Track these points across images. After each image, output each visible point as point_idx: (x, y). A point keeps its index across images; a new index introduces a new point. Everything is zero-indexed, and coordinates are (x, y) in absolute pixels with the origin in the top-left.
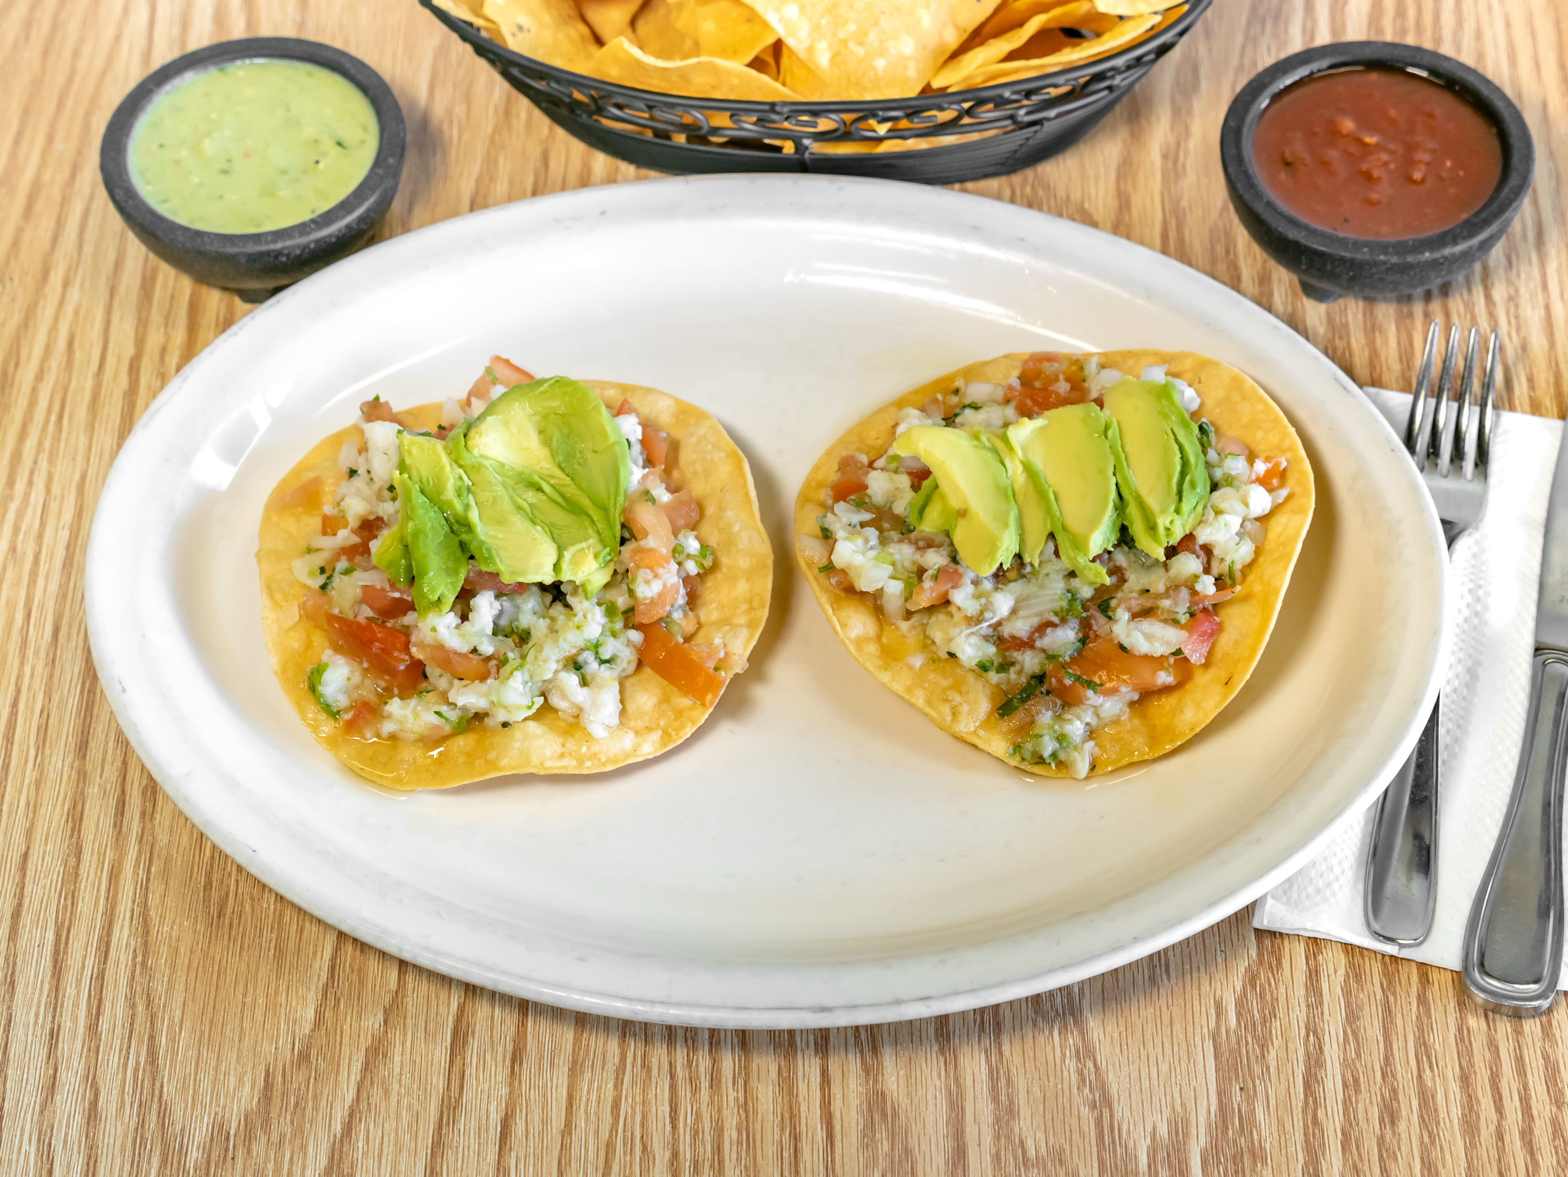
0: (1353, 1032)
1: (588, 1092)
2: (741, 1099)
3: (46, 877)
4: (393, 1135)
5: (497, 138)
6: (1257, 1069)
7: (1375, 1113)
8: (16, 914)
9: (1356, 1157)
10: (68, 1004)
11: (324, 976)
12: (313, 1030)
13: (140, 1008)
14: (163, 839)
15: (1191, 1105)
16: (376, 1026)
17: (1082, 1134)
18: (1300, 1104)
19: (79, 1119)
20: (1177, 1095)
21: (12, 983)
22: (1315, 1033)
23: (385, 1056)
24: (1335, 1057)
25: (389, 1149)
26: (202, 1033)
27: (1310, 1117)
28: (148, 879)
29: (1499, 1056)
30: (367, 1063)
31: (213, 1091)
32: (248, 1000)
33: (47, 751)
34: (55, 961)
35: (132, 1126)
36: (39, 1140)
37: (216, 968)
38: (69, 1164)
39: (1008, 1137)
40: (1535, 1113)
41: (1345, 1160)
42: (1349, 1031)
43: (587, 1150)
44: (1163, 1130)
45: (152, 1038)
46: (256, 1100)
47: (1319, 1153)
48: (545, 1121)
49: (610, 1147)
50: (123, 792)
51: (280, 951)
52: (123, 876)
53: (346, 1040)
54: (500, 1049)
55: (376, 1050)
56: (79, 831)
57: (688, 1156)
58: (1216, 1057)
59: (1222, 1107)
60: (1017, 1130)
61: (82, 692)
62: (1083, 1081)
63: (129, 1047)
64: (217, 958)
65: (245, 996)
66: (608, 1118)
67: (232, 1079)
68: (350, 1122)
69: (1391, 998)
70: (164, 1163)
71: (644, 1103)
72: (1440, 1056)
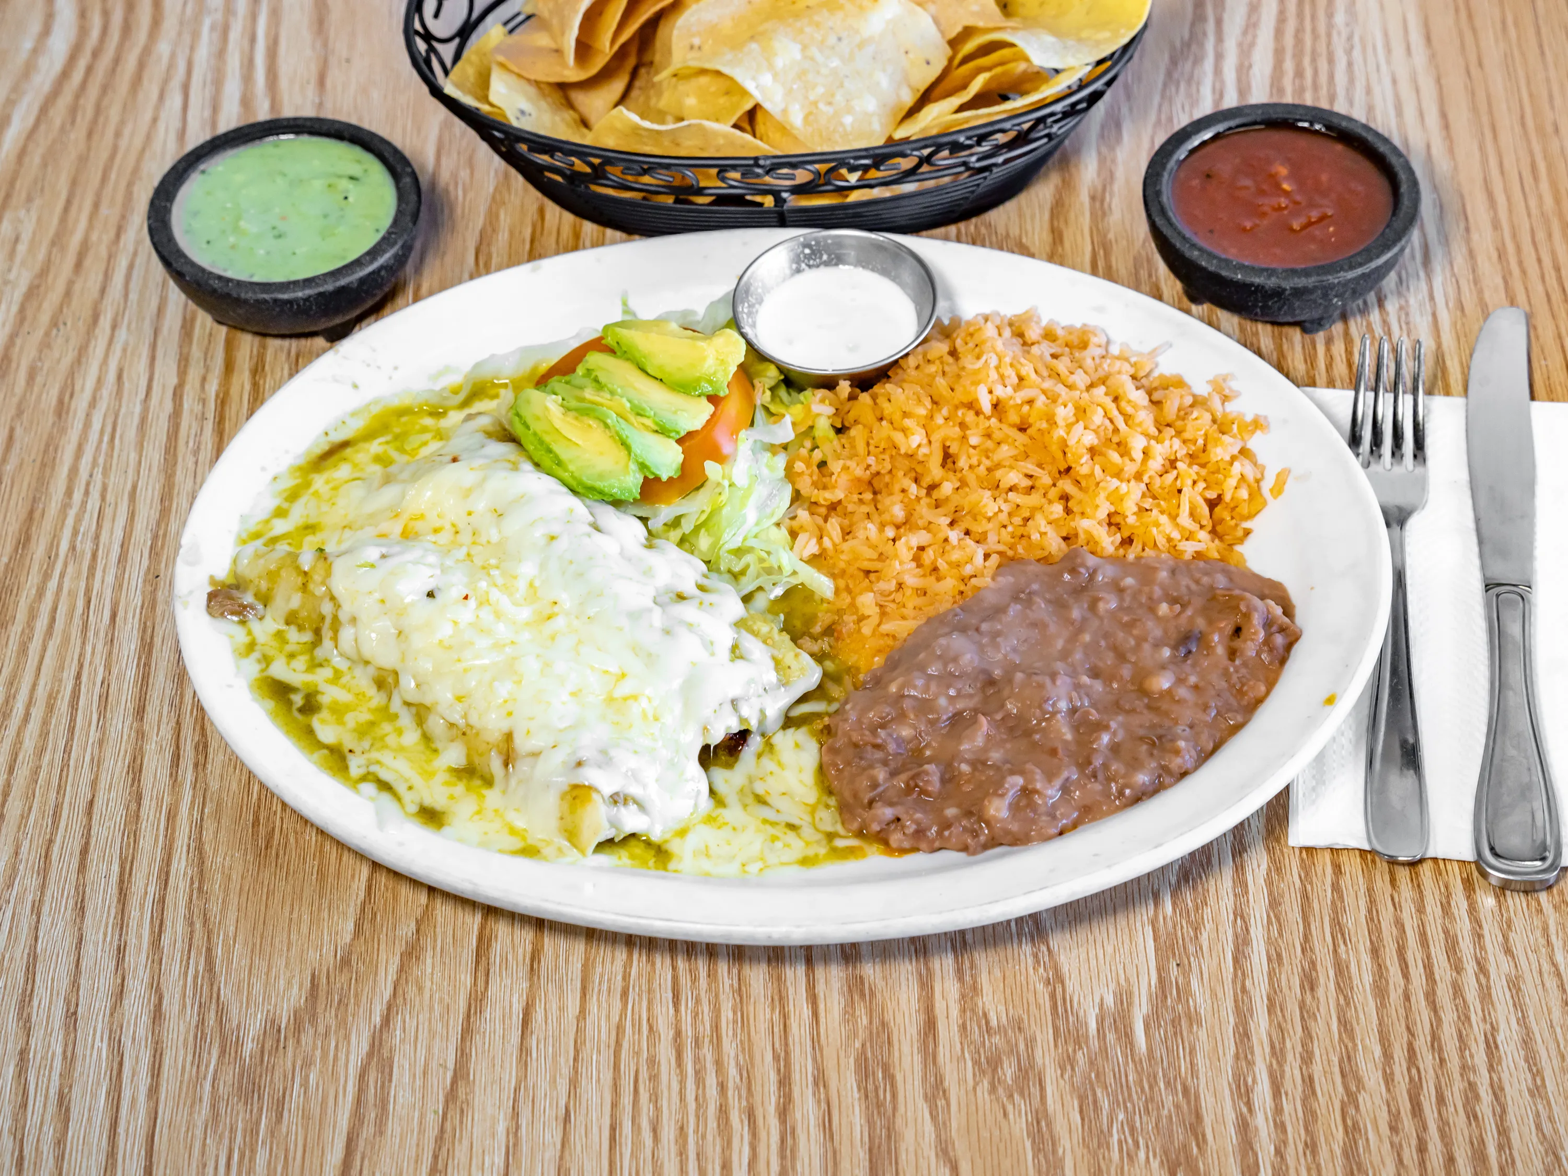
0: (1276, 916)
1: (600, 984)
2: (736, 985)
3: (111, 819)
4: (427, 1024)
5: (498, 197)
6: (1191, 949)
7: (1296, 982)
8: (84, 851)
9: (1280, 1018)
10: (133, 924)
11: (362, 895)
12: (353, 939)
13: (198, 926)
14: (214, 785)
15: (1133, 979)
16: (410, 934)
17: (1038, 1006)
18: (1230, 977)
19: (145, 1019)
20: (1121, 972)
21: (82, 908)
22: (1242, 917)
23: (418, 958)
24: (1260, 936)
25: (423, 1035)
26: (254, 945)
27: (1239, 987)
28: (202, 819)
29: (1404, 932)
30: (402, 966)
31: (265, 993)
32: (295, 915)
33: (108, 715)
34: (121, 890)
35: (194, 1023)
36: (110, 1038)
37: (265, 890)
38: (137, 1057)
39: (973, 1011)
40: (1437, 977)
41: (1271, 1021)
42: (1272, 915)
43: (599, 1032)
44: (1110, 1001)
45: (209, 950)
46: (303, 999)
47: (1248, 1015)
48: (561, 1009)
49: (620, 1029)
50: (178, 747)
51: (322, 875)
52: (179, 817)
53: (383, 946)
54: (521, 951)
55: (410, 954)
56: (139, 780)
57: (690, 1034)
58: (1155, 940)
59: (1161, 980)
60: (980, 1004)
61: (138, 665)
62: (1038, 962)
63: (189, 958)
64: (266, 883)
65: (291, 913)
66: (617, 1004)
67: (282, 982)
68: (388, 1014)
69: (1309, 887)
70: (223, 1052)
71: (649, 991)
72: (1352, 933)
